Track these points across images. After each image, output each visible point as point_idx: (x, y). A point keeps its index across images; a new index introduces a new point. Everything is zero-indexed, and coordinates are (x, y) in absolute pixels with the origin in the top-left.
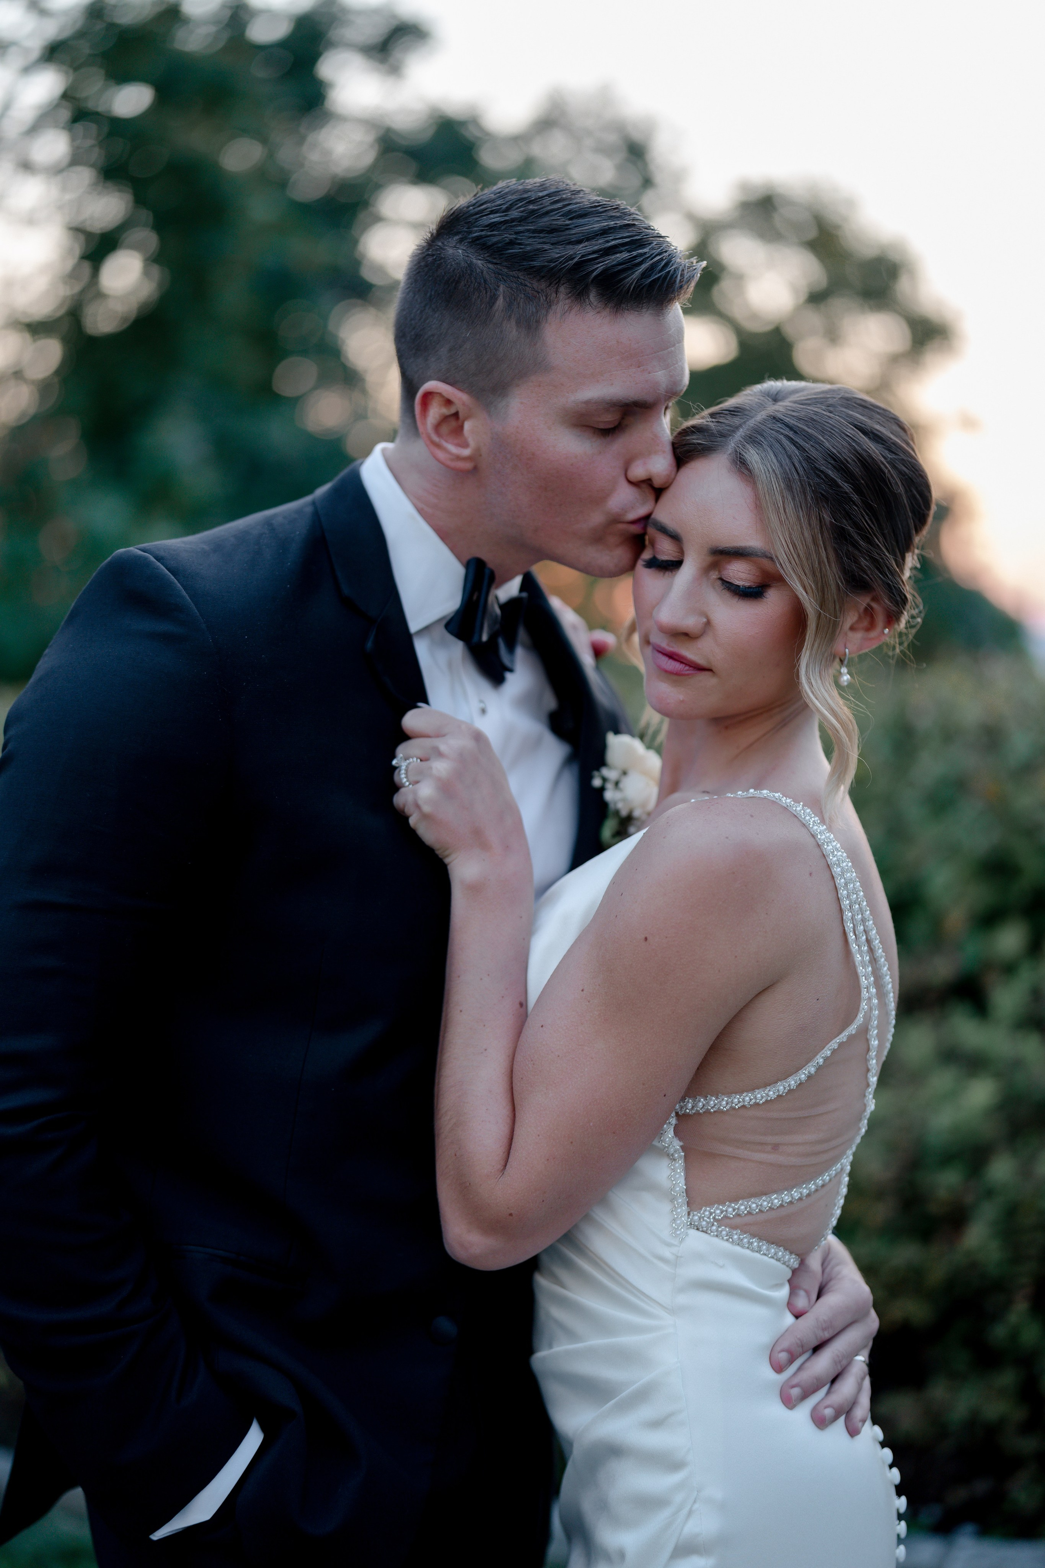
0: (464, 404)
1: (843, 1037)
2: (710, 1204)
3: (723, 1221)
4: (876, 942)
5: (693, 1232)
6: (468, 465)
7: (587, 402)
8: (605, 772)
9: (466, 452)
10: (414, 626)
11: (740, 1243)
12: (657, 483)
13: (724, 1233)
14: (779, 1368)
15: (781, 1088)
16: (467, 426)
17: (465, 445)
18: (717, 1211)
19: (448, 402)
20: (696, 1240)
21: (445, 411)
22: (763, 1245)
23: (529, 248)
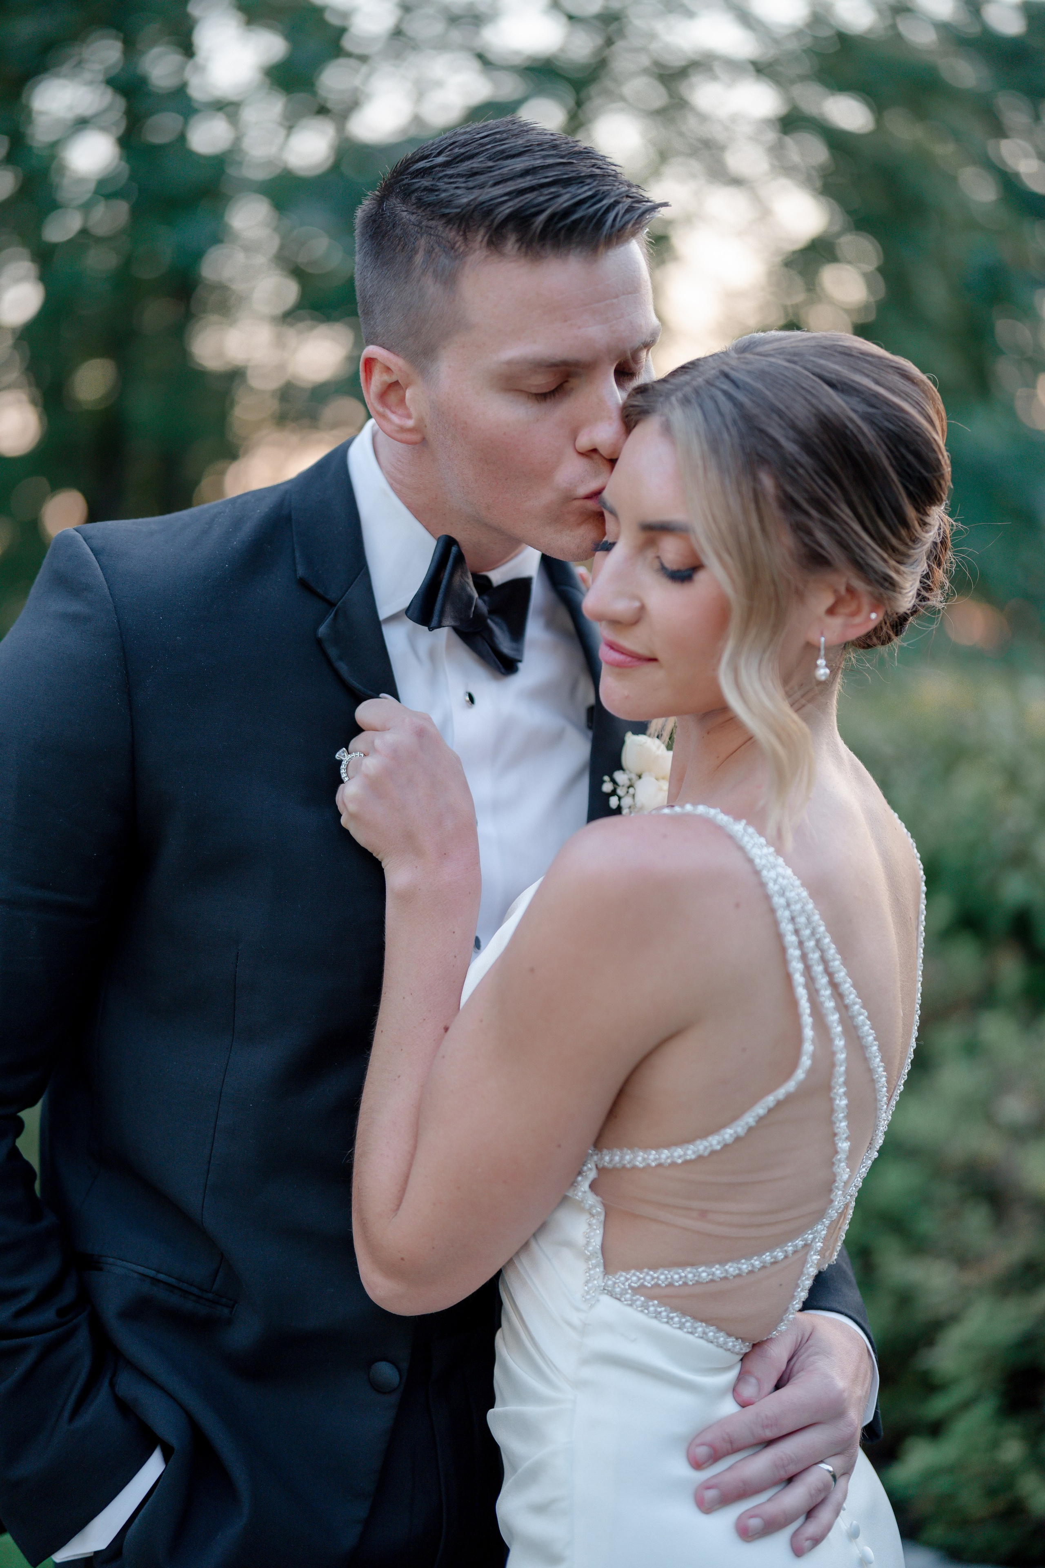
0: (400, 370)
1: (781, 1093)
2: (627, 1269)
3: (638, 1290)
4: (847, 986)
5: (605, 1299)
6: (415, 437)
7: (509, 363)
8: (619, 776)
9: (410, 423)
10: (384, 611)
11: (657, 1316)
12: (605, 451)
13: (638, 1303)
14: (697, 1465)
15: (701, 1147)
16: (409, 394)
17: (409, 416)
18: (634, 1277)
19: (388, 369)
20: (607, 1307)
21: (388, 378)
22: (687, 1321)
23: (443, 195)
